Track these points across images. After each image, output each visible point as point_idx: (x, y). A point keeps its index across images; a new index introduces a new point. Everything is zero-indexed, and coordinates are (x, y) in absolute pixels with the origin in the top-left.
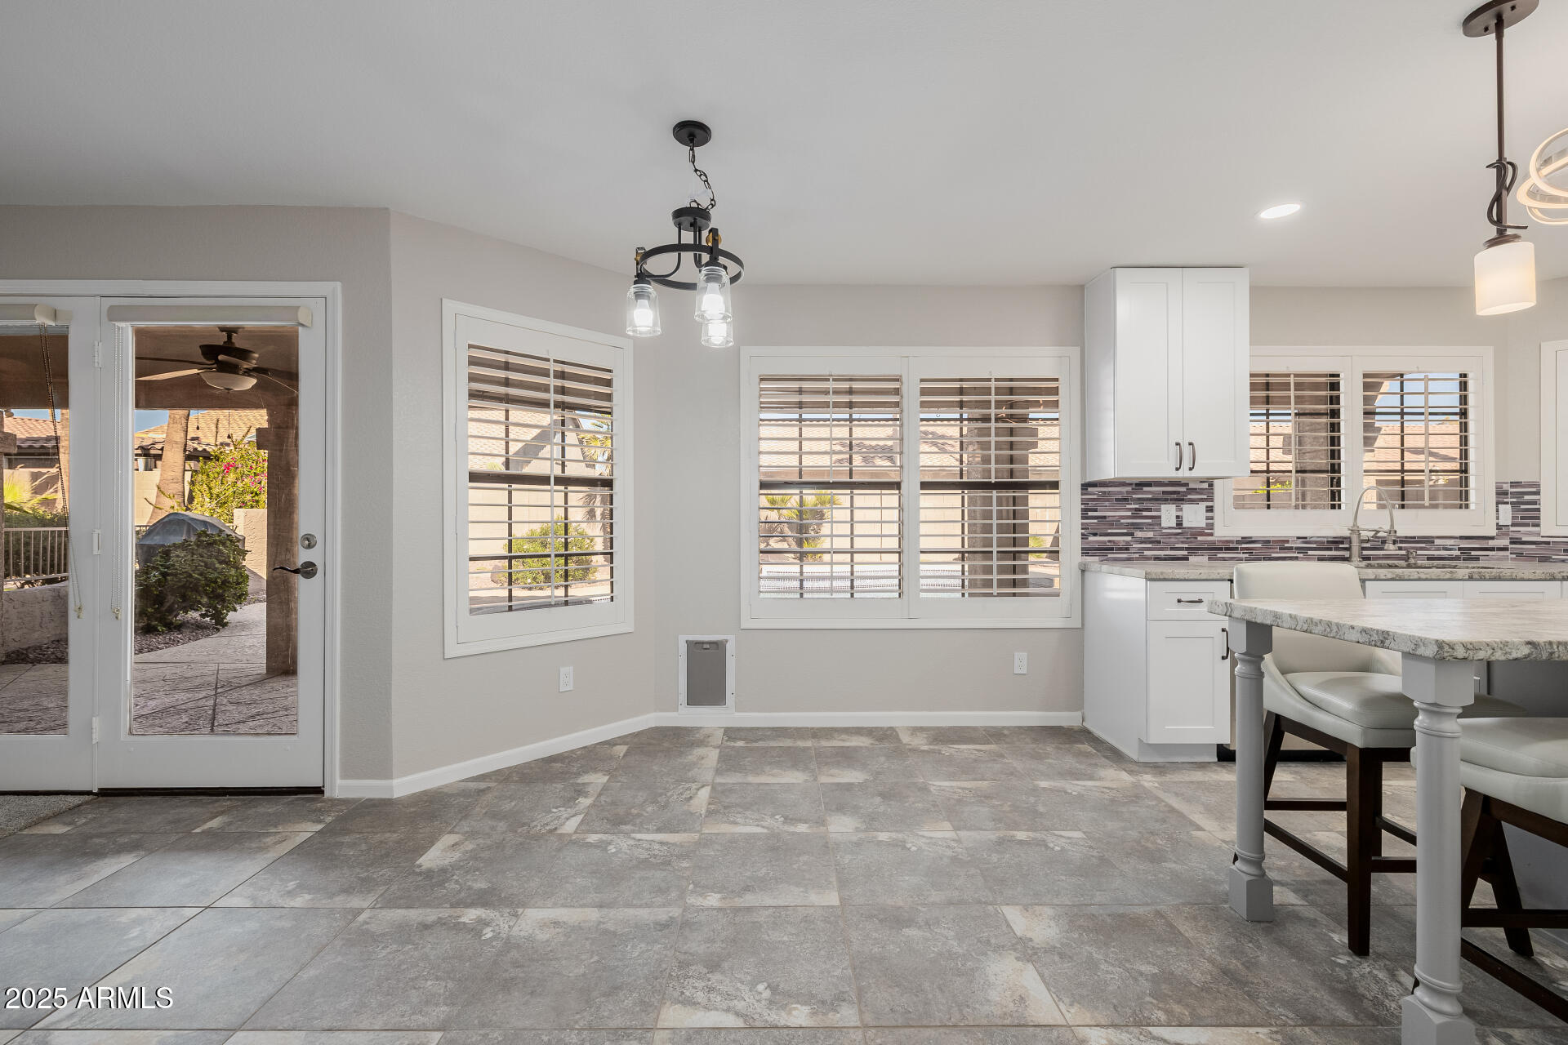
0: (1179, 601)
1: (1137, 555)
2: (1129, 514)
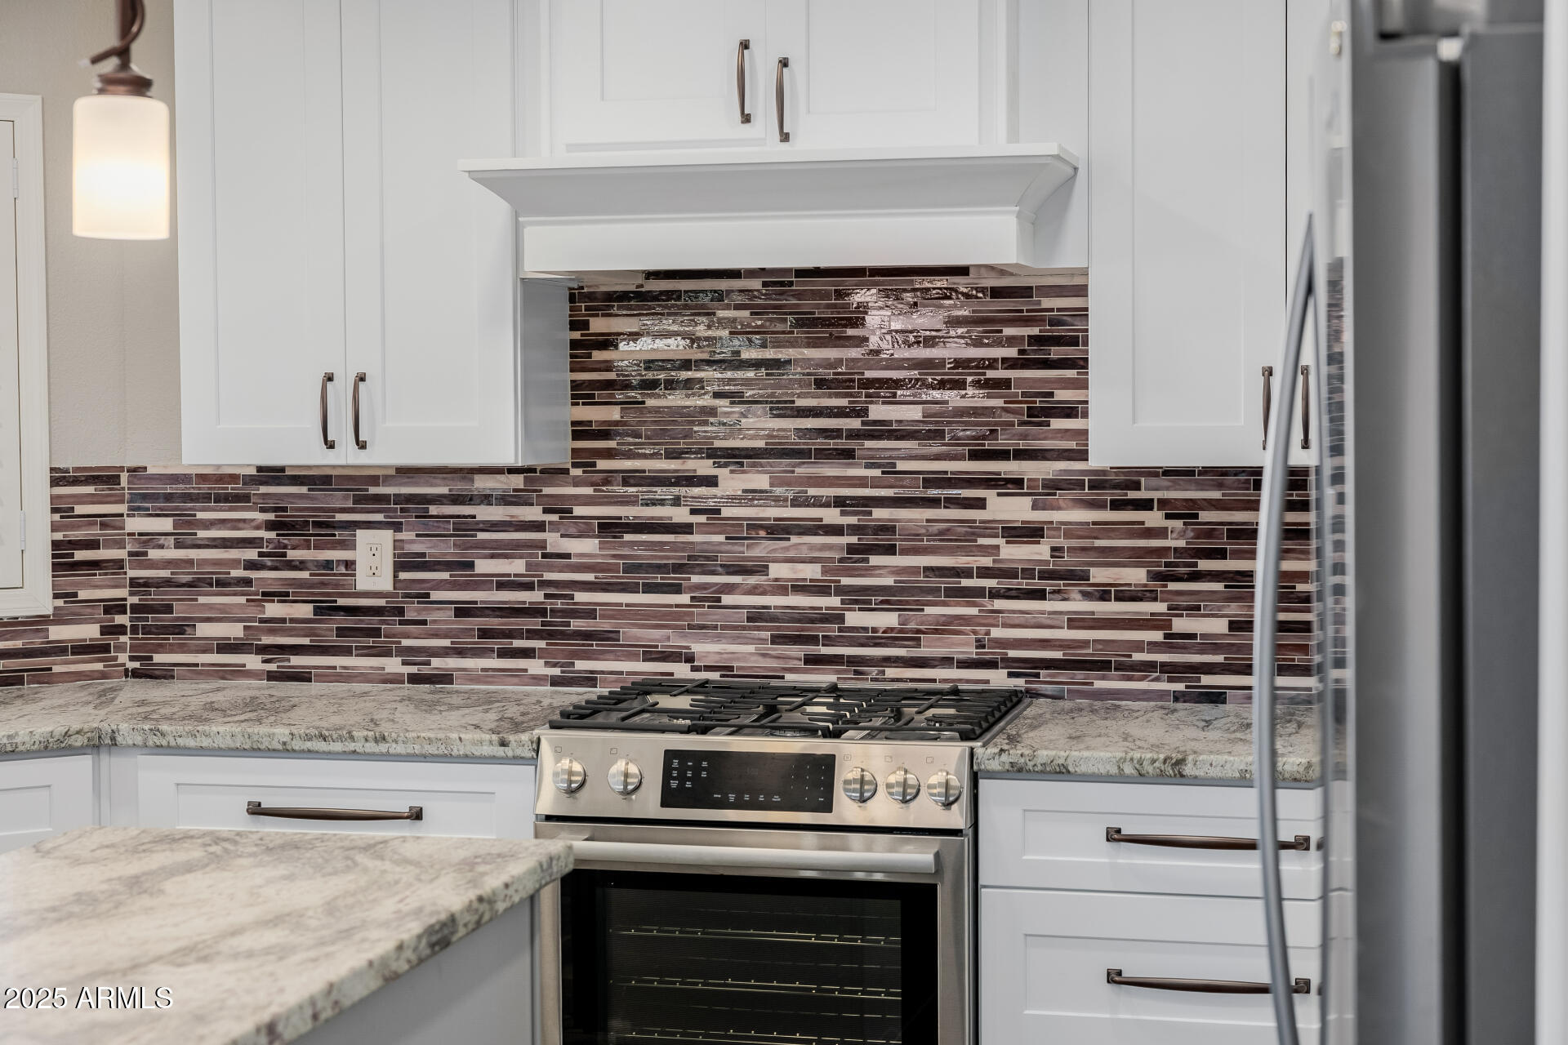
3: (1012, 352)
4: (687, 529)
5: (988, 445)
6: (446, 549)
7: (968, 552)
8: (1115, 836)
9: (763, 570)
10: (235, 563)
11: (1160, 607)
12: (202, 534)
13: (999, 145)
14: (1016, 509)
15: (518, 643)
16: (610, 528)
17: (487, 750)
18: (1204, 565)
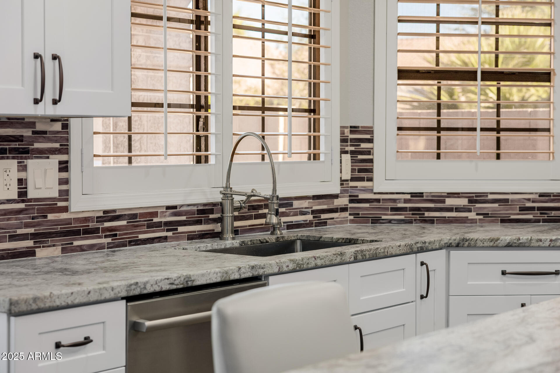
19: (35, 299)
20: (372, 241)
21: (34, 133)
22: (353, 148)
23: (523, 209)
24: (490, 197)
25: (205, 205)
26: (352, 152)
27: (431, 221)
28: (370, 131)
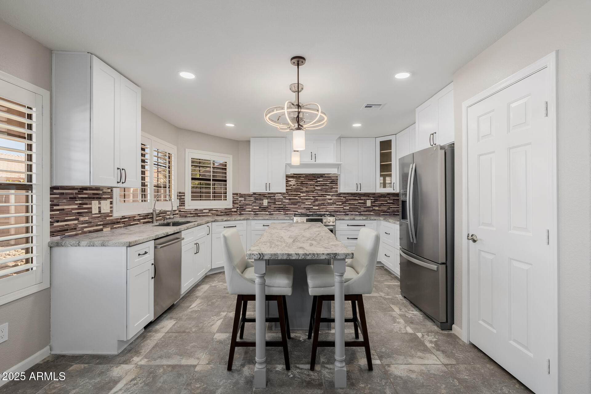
0: (139, 255)
1: (80, 232)
2: (76, 207)
3: (329, 183)
4: (297, 199)
5: (327, 191)
6: (273, 201)
7: (325, 201)
8: (348, 225)
9: (305, 203)
10: (251, 203)
11: (343, 206)
12: (247, 200)
13: (335, 162)
14: (329, 197)
15: (280, 211)
16: (290, 199)
17: (288, 219)
18: (347, 202)
19: (136, 241)
20: (195, 221)
21: (103, 192)
22: (179, 198)
23: (222, 212)
24: (214, 209)
25: (147, 214)
26: (179, 199)
27: (200, 216)
28: (184, 193)
